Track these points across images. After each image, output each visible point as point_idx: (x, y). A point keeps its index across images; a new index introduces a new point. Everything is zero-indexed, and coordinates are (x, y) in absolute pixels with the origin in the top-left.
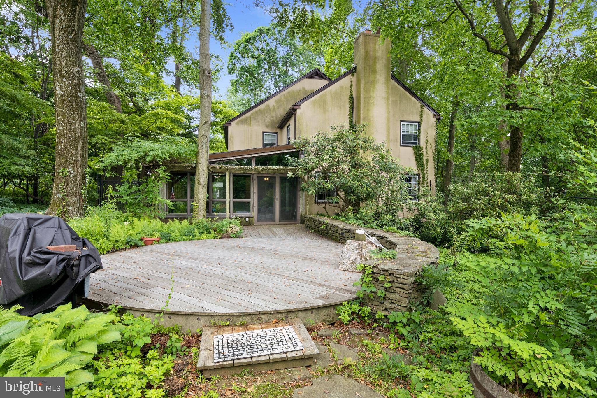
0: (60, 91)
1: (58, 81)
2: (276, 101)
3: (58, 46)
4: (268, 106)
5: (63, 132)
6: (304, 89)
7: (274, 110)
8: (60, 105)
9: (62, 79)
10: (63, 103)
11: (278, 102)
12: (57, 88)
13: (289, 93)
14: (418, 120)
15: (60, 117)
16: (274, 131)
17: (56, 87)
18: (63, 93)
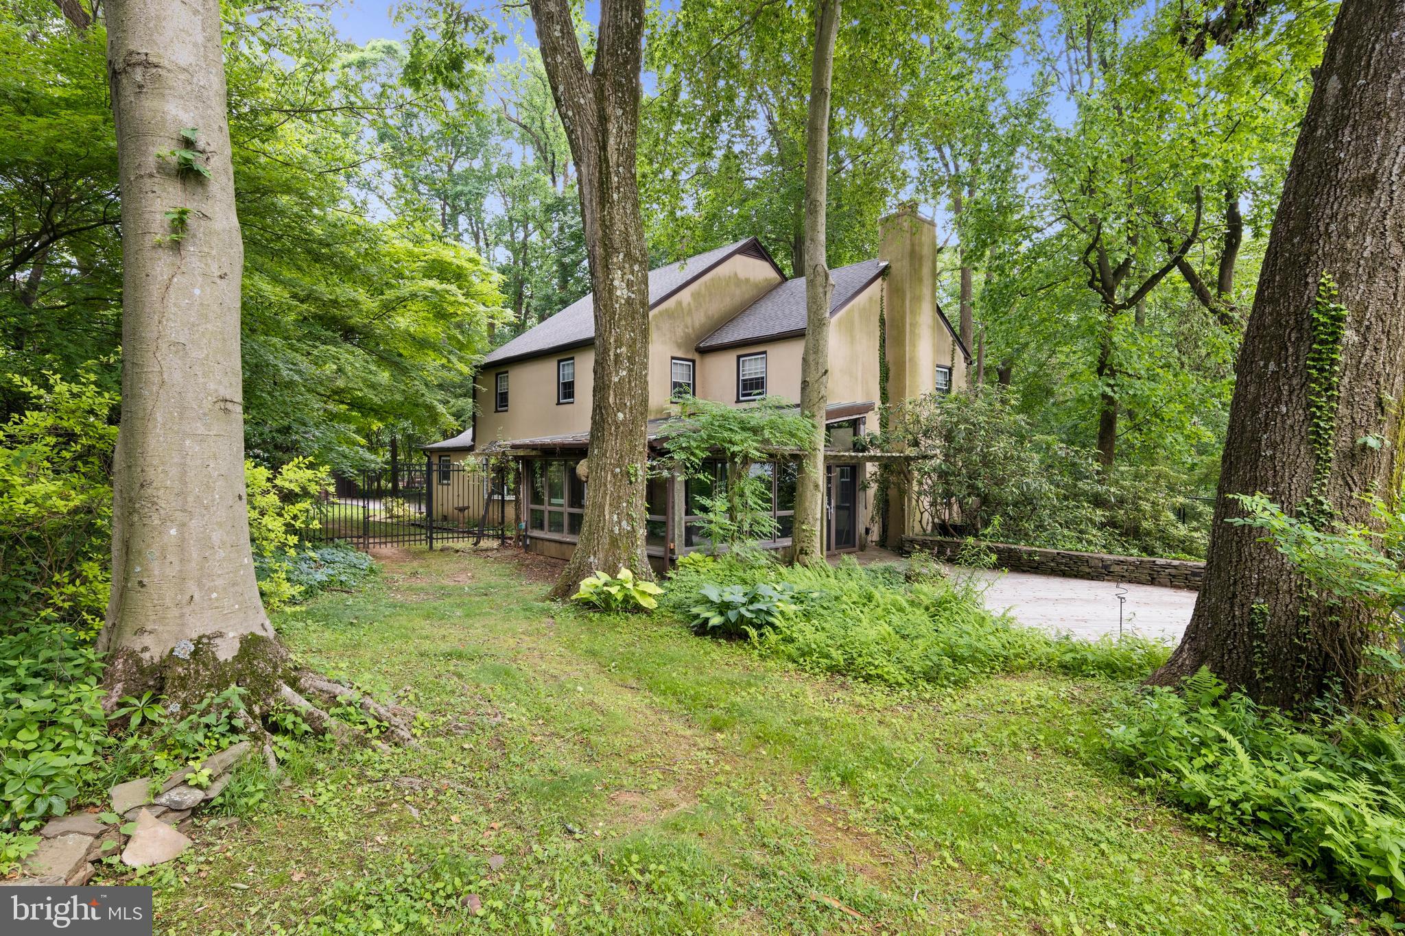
0: (625, 292)
1: (622, 268)
2: (692, 294)
3: (618, 188)
4: (679, 303)
5: (630, 382)
6: (736, 274)
7: (690, 312)
8: (623, 322)
9: (631, 266)
10: (633, 319)
11: (696, 296)
12: (616, 283)
13: (712, 279)
14: (949, 364)
15: (624, 349)
16: (690, 357)
17: (612, 280)
18: (633, 296)
